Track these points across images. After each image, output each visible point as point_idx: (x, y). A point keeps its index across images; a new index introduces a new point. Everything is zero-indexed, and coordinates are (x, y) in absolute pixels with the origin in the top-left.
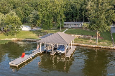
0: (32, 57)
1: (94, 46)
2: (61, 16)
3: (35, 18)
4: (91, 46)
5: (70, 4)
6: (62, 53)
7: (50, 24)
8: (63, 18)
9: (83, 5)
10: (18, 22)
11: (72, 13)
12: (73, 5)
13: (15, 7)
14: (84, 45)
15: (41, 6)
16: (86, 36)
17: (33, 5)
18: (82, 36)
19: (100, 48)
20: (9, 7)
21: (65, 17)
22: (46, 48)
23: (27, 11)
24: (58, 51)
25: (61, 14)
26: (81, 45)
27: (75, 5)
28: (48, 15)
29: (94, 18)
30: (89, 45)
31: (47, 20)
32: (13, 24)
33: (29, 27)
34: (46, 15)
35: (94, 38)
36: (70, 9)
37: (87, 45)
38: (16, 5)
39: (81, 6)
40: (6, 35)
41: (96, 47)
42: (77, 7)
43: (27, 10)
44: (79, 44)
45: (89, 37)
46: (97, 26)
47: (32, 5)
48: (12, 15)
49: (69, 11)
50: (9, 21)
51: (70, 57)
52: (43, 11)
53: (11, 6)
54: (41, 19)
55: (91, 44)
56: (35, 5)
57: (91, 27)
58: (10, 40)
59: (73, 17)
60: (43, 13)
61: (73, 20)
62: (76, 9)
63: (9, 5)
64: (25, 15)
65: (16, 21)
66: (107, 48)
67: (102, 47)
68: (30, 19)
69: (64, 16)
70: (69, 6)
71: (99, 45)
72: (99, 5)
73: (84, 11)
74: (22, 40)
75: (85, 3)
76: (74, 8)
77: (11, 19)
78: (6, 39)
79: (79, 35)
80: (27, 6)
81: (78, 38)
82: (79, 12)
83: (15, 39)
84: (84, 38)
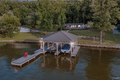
0: (35, 57)
1: (98, 46)
2: (62, 17)
3: (33, 19)
4: (95, 46)
5: (69, 5)
6: (67, 52)
7: (50, 25)
8: (64, 19)
9: (83, 7)
10: (16, 23)
11: (72, 15)
12: (73, 6)
13: (11, 9)
14: (88, 45)
15: (41, 6)
16: (89, 37)
17: (31, 6)
18: (85, 37)
19: (104, 48)
20: (5, 8)
21: (66, 18)
22: (49, 48)
23: (24, 13)
24: (63, 51)
25: (61, 14)
26: (84, 45)
27: (75, 6)
28: (48, 15)
29: (98, 17)
30: (93, 46)
31: (47, 21)
32: (11, 25)
33: (27, 29)
34: (47, 15)
35: (97, 38)
36: (69, 11)
37: (91, 45)
38: (13, 6)
39: (81, 8)
40: (2, 37)
41: (101, 47)
42: (77, 9)
43: (24, 11)
44: (83, 45)
45: (92, 38)
46: (101, 25)
47: (29, 6)
48: (9, 15)
49: (69, 12)
50: (7, 21)
51: (75, 56)
52: (43, 11)
53: (7, 7)
54: (41, 19)
55: (95, 44)
56: (33, 6)
57: (95, 26)
58: (8, 42)
59: (73, 20)
60: (43, 13)
61: (73, 22)
62: (76, 11)
63: (5, 6)
64: (23, 16)
65: (14, 21)
66: (111, 48)
67: (106, 46)
68: (29, 21)
69: (65, 16)
70: (68, 8)
71: (104, 45)
72: (103, 3)
73: (84, 13)
74: (21, 41)
75: (85, 4)
76: (74, 10)
77: (9, 19)
78: (3, 41)
79: (81, 36)
80: (25, 7)
81: (81, 39)
82: (79, 14)
83: (13, 41)
84: (87, 39)
